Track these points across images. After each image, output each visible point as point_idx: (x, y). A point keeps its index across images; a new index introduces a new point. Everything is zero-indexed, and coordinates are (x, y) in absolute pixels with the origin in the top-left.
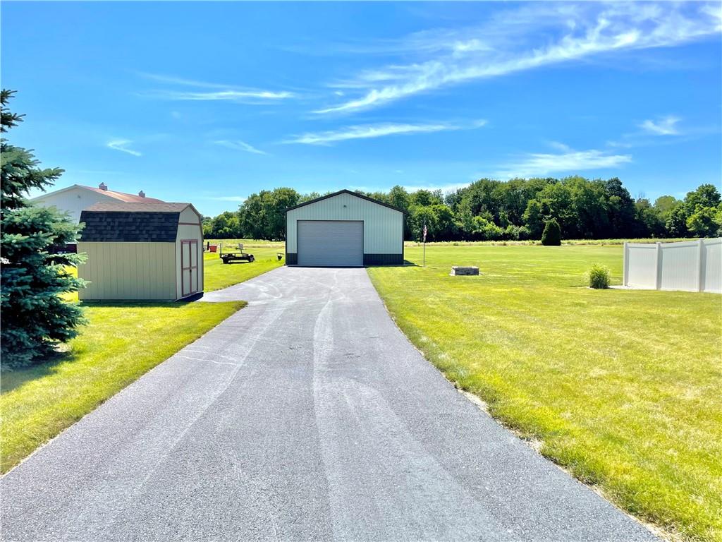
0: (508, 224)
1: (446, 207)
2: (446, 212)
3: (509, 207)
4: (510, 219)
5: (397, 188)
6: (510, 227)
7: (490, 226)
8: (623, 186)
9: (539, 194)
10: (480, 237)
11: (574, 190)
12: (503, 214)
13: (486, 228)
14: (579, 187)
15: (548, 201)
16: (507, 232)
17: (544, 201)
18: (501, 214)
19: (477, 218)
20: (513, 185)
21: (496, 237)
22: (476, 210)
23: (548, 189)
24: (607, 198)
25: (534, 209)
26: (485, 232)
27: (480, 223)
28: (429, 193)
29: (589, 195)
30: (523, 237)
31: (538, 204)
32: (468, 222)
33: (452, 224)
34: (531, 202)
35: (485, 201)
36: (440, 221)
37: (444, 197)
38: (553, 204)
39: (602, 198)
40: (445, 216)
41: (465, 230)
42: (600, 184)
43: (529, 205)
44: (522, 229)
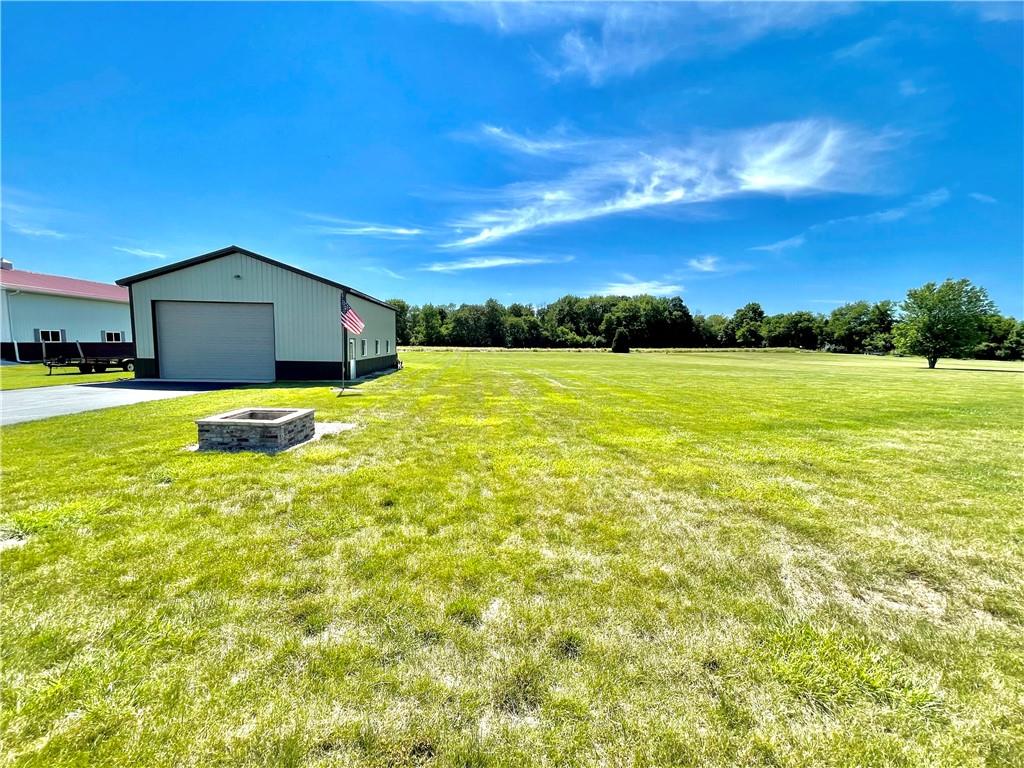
0: (587, 334)
1: (536, 318)
2: (534, 322)
3: (588, 320)
4: (589, 329)
5: (491, 300)
6: (588, 337)
7: (572, 336)
8: (683, 304)
9: (614, 309)
10: (563, 344)
11: (643, 306)
12: (583, 325)
13: (569, 337)
14: (647, 303)
15: (621, 315)
16: (585, 340)
17: (617, 314)
18: (582, 325)
19: (562, 327)
20: (593, 301)
21: (576, 345)
22: (561, 322)
23: (621, 305)
24: (671, 313)
25: (610, 322)
26: (567, 340)
27: (563, 333)
28: (522, 307)
29: (656, 310)
30: (599, 345)
31: (613, 317)
32: (554, 332)
33: (539, 334)
34: (607, 316)
35: (568, 314)
36: (530, 330)
37: (535, 310)
38: (625, 317)
39: (667, 313)
40: (533, 326)
41: (550, 338)
42: (665, 301)
43: (605, 318)
44: (598, 338)
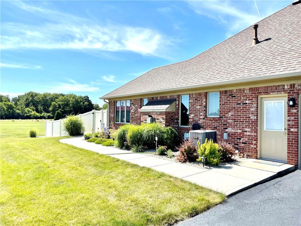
0: (42, 112)
1: (11, 103)
3: (43, 105)
4: (44, 110)
6: (43, 114)
7: (33, 113)
9: (56, 100)
10: (29, 117)
11: (71, 99)
12: (40, 107)
13: (32, 114)
14: (73, 98)
15: (61, 103)
16: (41, 115)
17: (58, 103)
18: (39, 107)
19: (27, 109)
20: (45, 96)
21: (36, 118)
22: (27, 105)
23: (60, 98)
24: (84, 103)
25: (55, 106)
26: (31, 115)
27: (29, 111)
29: (77, 102)
30: (49, 118)
31: (56, 104)
32: (23, 111)
33: (14, 111)
34: (53, 103)
35: (32, 101)
38: (62, 104)
39: (82, 103)
40: (10, 107)
41: (21, 114)
43: (52, 104)
44: (49, 114)
